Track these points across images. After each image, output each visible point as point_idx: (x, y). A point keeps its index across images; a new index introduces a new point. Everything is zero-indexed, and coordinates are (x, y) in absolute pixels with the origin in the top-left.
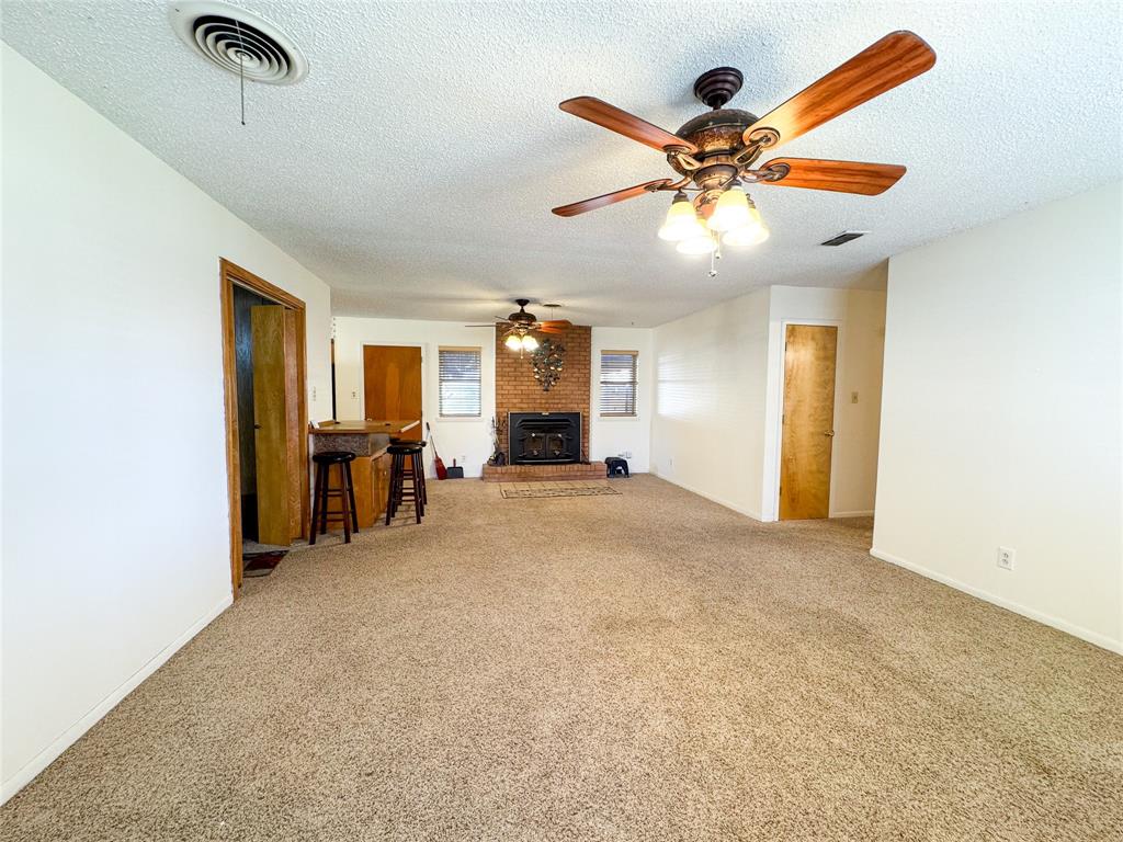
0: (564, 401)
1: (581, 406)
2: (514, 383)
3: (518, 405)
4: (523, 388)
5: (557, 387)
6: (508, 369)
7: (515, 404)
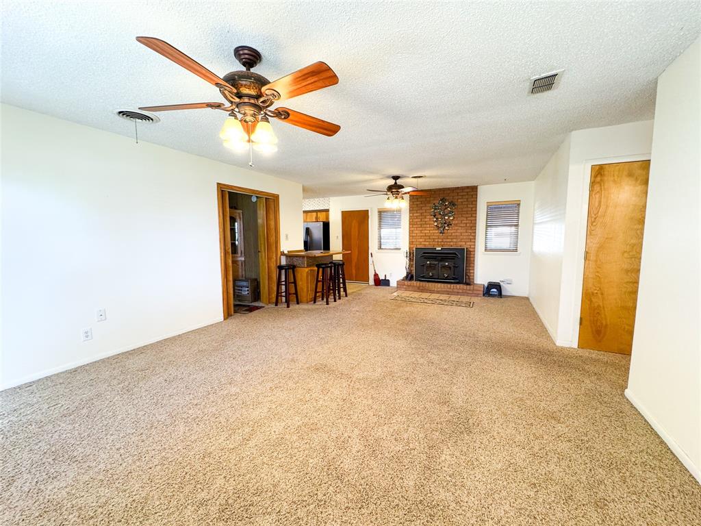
0: (455, 240)
1: (468, 244)
2: (421, 229)
3: (423, 243)
4: (426, 232)
5: (450, 231)
6: (416, 220)
7: (421, 242)
